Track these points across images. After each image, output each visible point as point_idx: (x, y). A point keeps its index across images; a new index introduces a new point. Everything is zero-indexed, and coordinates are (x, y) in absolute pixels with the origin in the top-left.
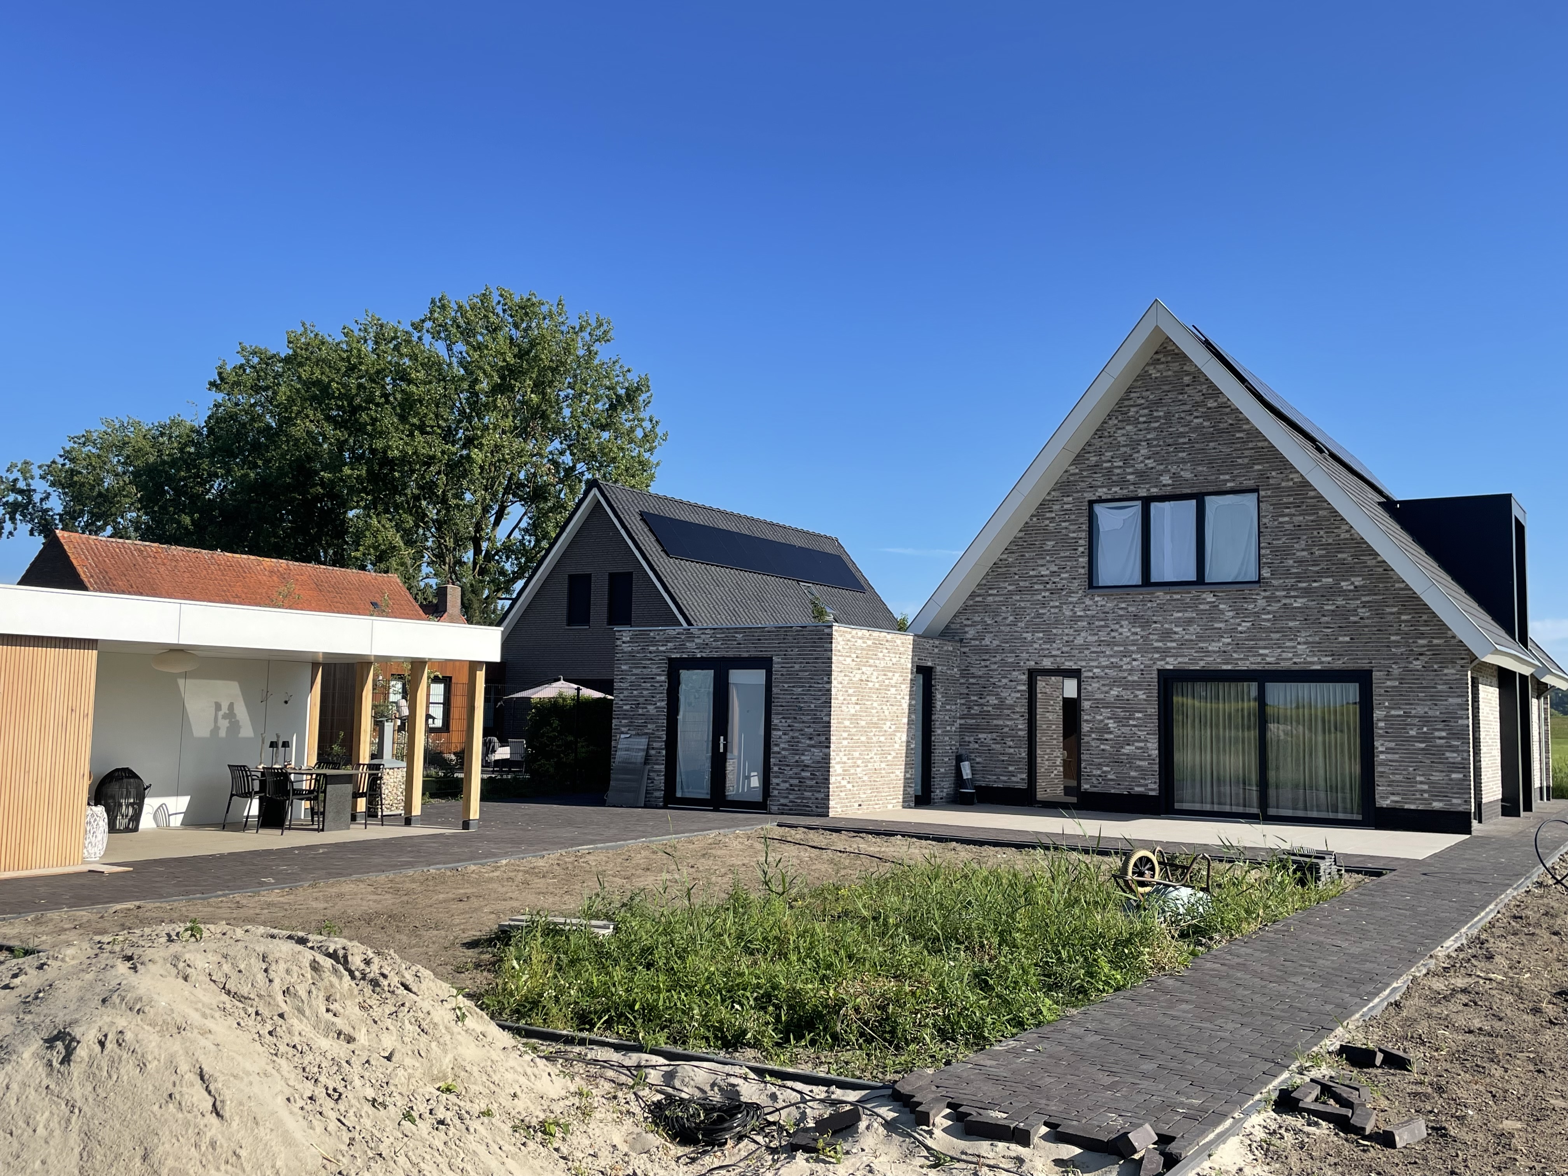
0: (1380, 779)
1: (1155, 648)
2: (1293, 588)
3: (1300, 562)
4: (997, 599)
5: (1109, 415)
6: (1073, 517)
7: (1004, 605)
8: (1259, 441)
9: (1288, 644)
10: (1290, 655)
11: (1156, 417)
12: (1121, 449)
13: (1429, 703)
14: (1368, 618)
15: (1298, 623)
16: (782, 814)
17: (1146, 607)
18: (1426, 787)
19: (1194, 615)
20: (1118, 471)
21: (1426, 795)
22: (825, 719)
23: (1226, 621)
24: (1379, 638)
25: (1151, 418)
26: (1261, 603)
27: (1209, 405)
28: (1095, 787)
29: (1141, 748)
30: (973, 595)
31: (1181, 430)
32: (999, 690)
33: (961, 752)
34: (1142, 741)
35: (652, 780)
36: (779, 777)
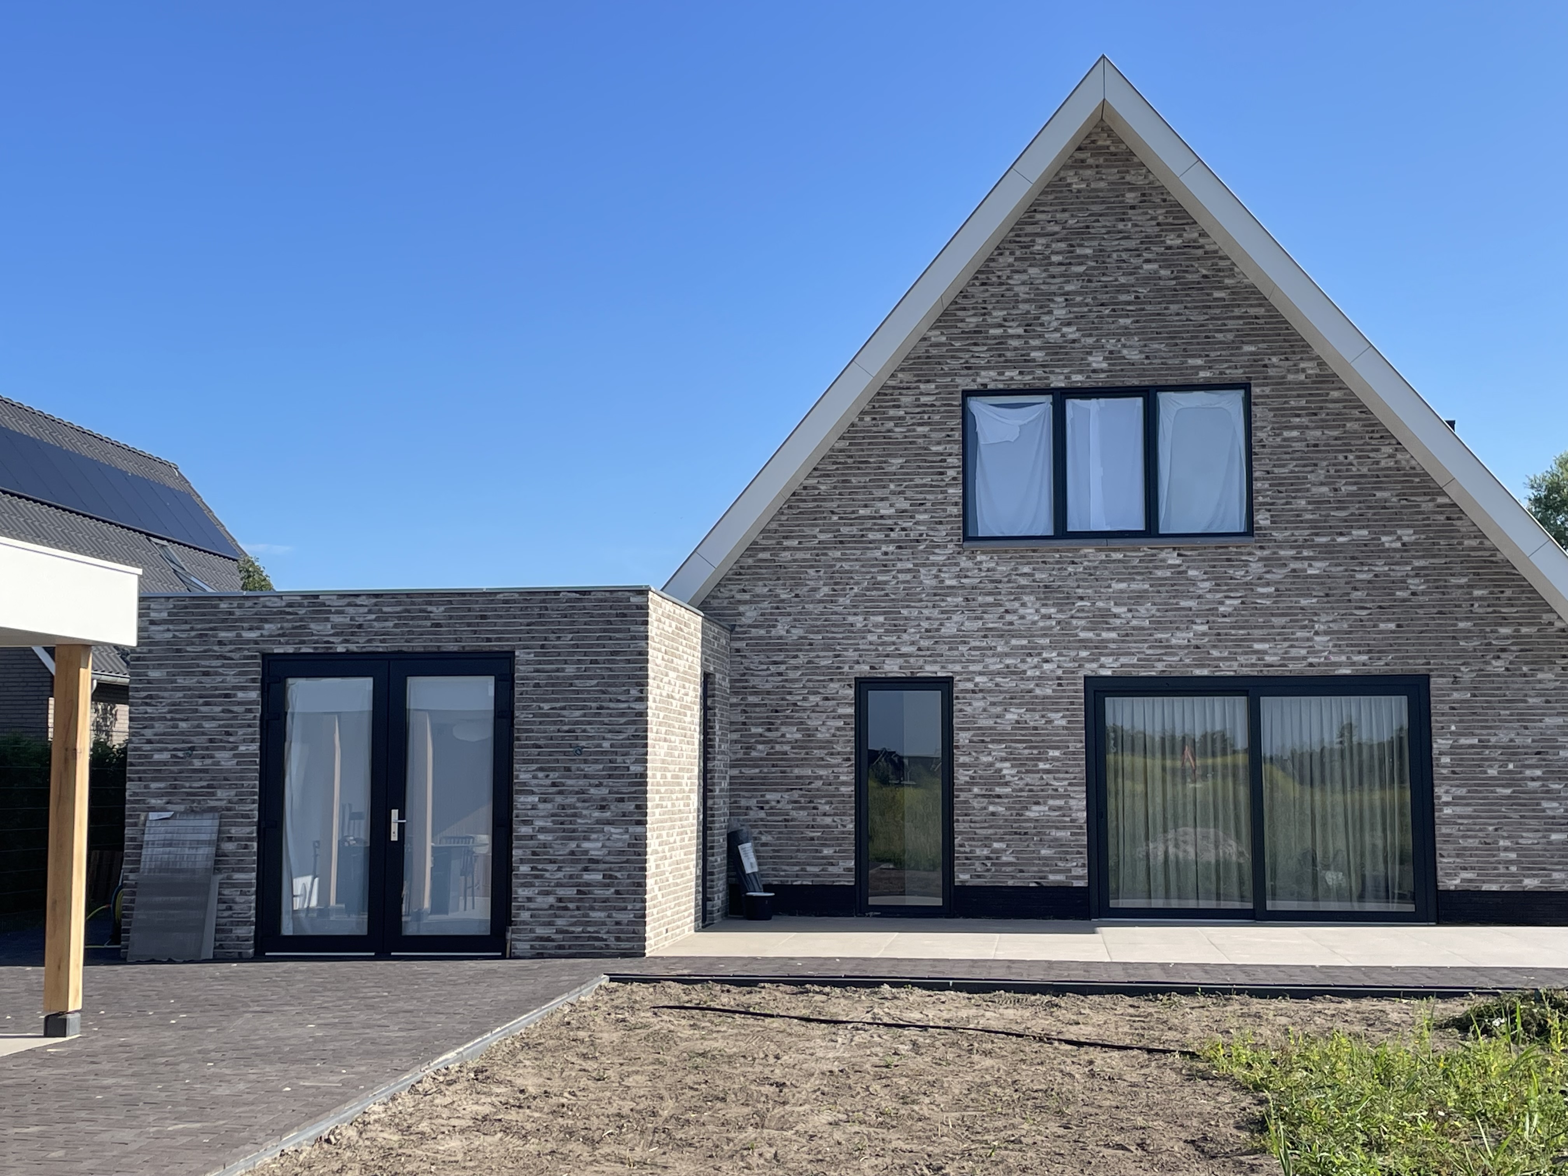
0: (1445, 847)
1: (1082, 640)
2: (1307, 544)
3: (1318, 503)
4: (800, 555)
5: (998, 248)
6: (936, 418)
7: (812, 567)
8: (1251, 306)
9: (1299, 634)
10: (1303, 652)
11: (1079, 256)
12: (1021, 306)
13: (1516, 725)
14: (1423, 593)
15: (1315, 600)
16: (540, 956)
17: (1065, 573)
18: (1513, 856)
19: (1147, 586)
20: (1015, 343)
21: (1513, 869)
22: (635, 769)
23: (1199, 597)
24: (1440, 625)
25: (1072, 259)
26: (1256, 568)
27: (1169, 242)
28: (979, 877)
29: (1060, 808)
30: (753, 549)
31: (1123, 280)
32: (805, 715)
33: (736, 826)
34: (1060, 797)
35: (227, 903)
36: (532, 885)
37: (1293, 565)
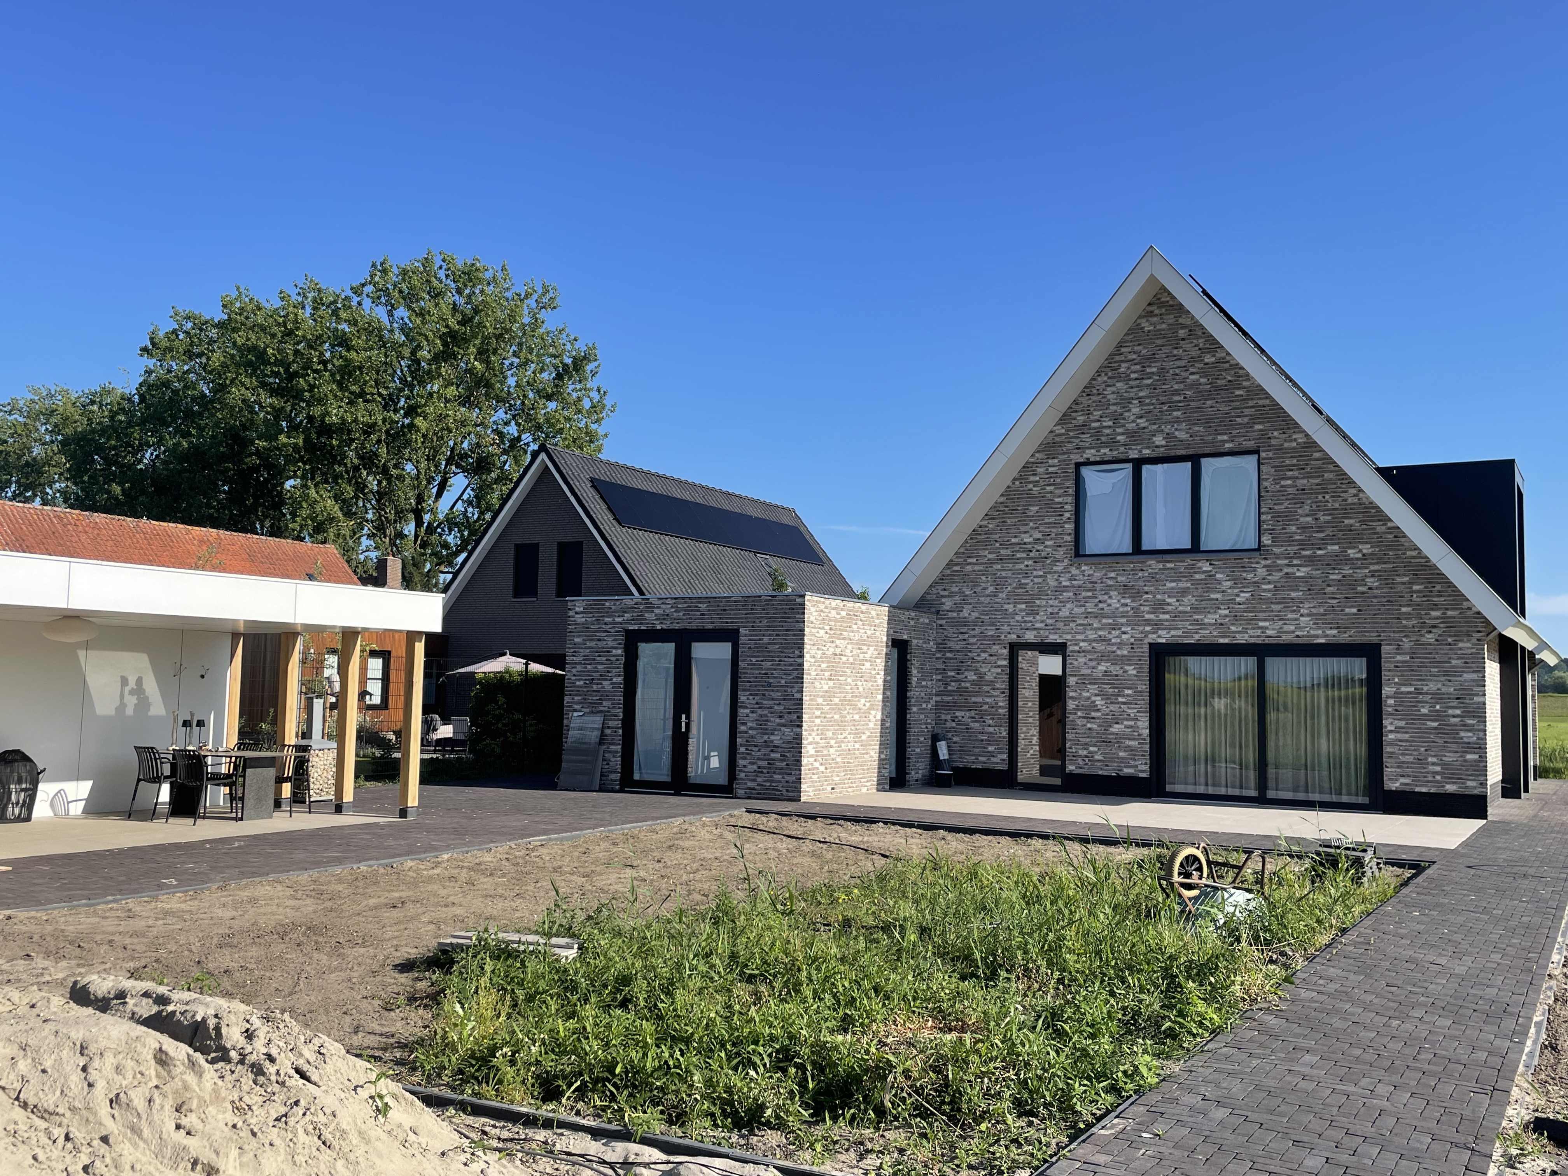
0: (1389, 760)
1: (1147, 620)
2: (1296, 555)
3: (1304, 528)
4: (977, 568)
5: (1098, 371)
6: (1058, 480)
7: (984, 575)
10: (1292, 628)
11: (1148, 373)
12: (1111, 407)
13: (1443, 679)
14: (1377, 588)
15: (1301, 593)
16: (749, 798)
17: (1137, 577)
18: (1438, 769)
19: (1189, 585)
20: (1107, 431)
21: (1438, 778)
22: (797, 696)
23: (1223, 591)
24: (1388, 610)
25: (1144, 375)
26: (1262, 572)
27: (1206, 360)
28: (1081, 768)
29: (1131, 727)
30: (950, 564)
31: (1176, 387)
32: (978, 665)
33: (938, 730)
34: (1132, 719)
35: (608, 762)
37: (1286, 570)
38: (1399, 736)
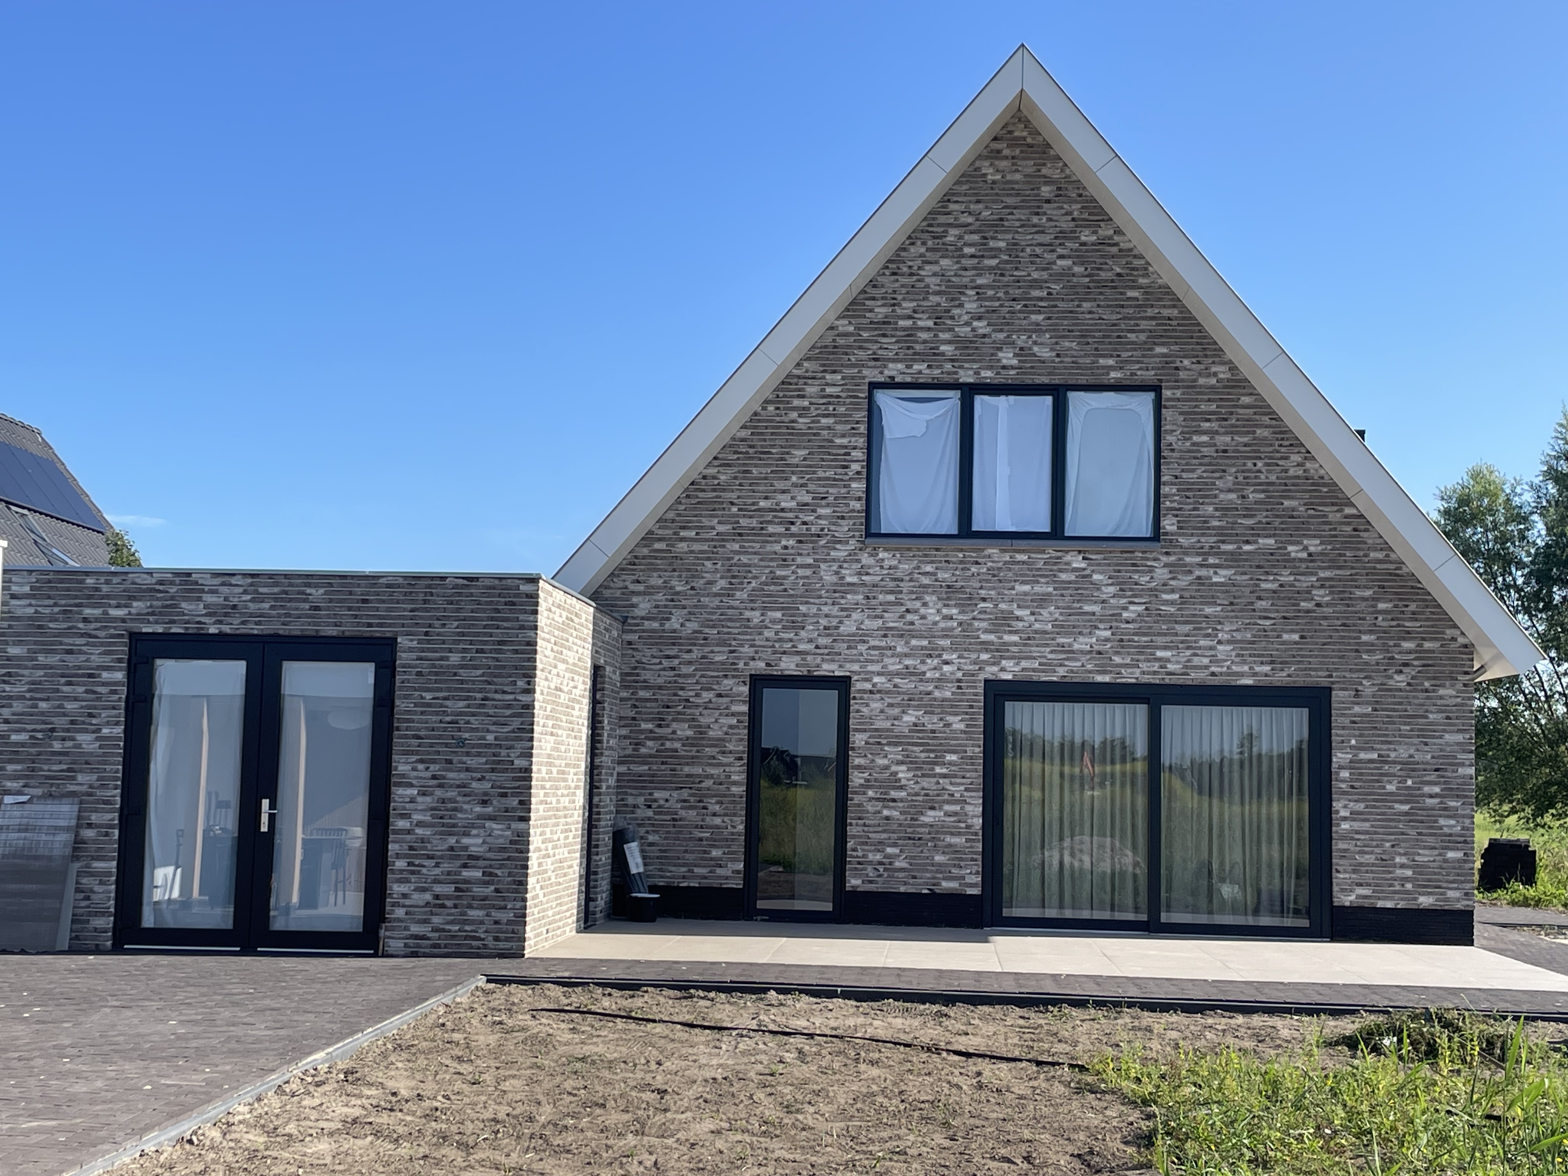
0: (1341, 862)
1: (983, 643)
3: (1225, 510)
4: (696, 547)
5: (910, 237)
6: (842, 409)
7: (709, 559)
8: (1164, 306)
9: (1202, 643)
10: (1206, 661)
11: (992, 249)
12: (931, 298)
13: (1416, 741)
14: (1328, 605)
15: (1219, 608)
16: (414, 955)
17: (969, 573)
18: (1409, 873)
19: (1051, 589)
20: (924, 336)
21: (1409, 886)
22: (519, 763)
23: (1103, 602)
24: (1343, 637)
25: (984, 251)
26: (1162, 574)
27: (1083, 238)
28: (871, 882)
29: (956, 814)
30: (649, 538)
31: (1035, 275)
32: (697, 712)
33: (622, 824)
34: (956, 802)
35: (86, 894)
36: (407, 881)
37: (1198, 572)
38: (1357, 825)
